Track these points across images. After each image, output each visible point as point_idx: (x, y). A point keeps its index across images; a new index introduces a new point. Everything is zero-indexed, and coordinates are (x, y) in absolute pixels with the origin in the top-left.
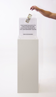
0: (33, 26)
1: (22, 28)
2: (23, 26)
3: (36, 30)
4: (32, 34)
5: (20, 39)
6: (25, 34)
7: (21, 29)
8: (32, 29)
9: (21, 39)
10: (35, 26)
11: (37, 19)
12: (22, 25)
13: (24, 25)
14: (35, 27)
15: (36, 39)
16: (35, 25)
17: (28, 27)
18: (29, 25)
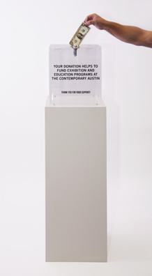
0: (90, 68)
1: (57, 74)
2: (60, 68)
3: (98, 78)
4: (88, 92)
5: (53, 106)
6: (66, 92)
7: (56, 79)
8: (87, 77)
9: (56, 106)
10: (95, 68)
11: (100, 48)
12: (59, 64)
13: (65, 66)
14: (96, 70)
15: (98, 106)
16: (96, 66)
17: (76, 70)
18: (80, 66)
